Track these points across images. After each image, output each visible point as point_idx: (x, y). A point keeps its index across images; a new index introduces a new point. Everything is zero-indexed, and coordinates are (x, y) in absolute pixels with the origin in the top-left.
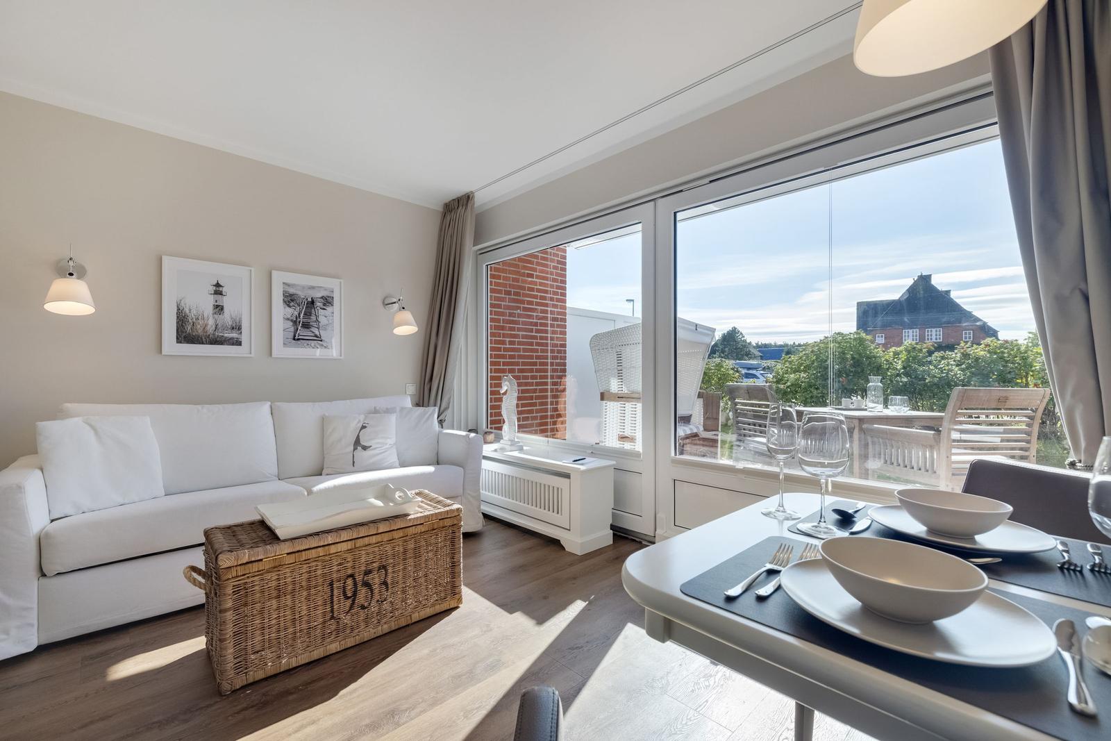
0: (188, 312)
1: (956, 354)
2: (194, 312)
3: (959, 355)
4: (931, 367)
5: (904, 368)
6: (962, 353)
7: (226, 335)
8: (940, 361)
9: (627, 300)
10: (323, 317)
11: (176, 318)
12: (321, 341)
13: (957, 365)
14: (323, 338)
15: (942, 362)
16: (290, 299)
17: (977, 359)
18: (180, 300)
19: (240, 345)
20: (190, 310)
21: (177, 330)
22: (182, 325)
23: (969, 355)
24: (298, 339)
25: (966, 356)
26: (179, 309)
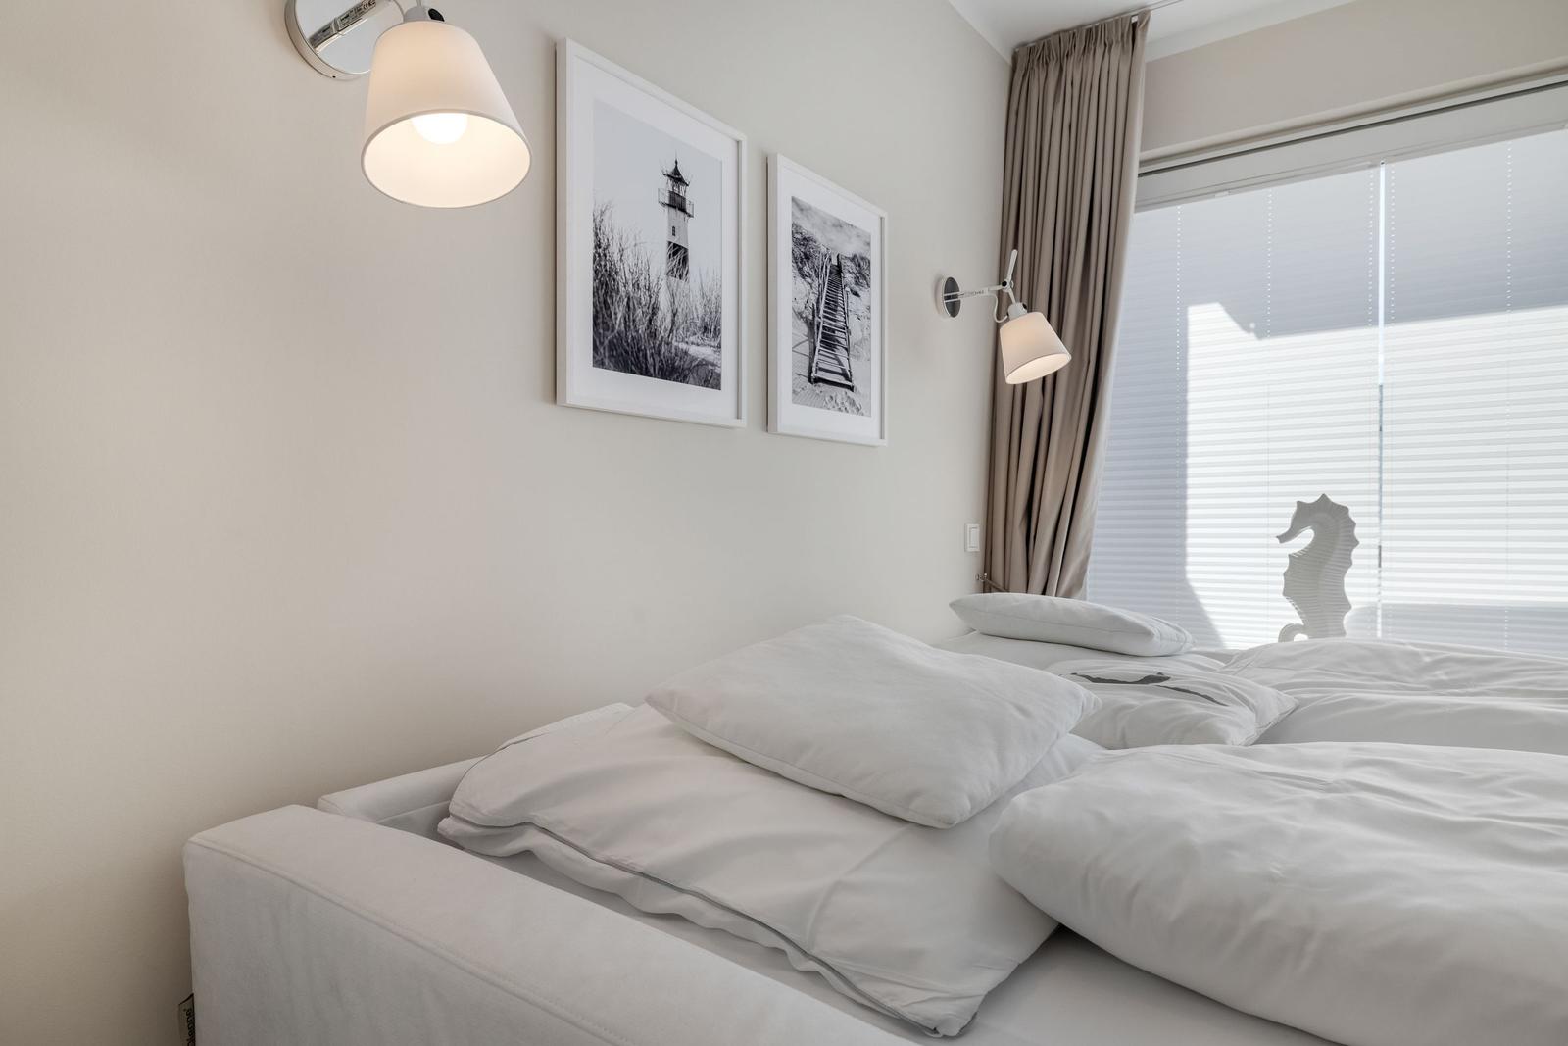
0: (616, 257)
2: (630, 260)
7: (693, 350)
10: (855, 318)
11: (592, 272)
12: (851, 389)
14: (855, 383)
16: (804, 252)
18: (602, 213)
19: (718, 386)
20: (622, 251)
21: (595, 317)
22: (605, 302)
24: (818, 380)
26: (598, 246)
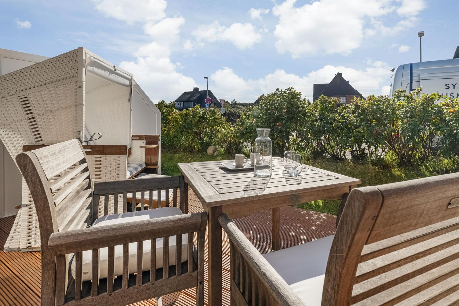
1: (352, 105)
3: (353, 106)
4: (336, 115)
5: (320, 115)
6: (355, 105)
8: (342, 110)
9: (205, 78)
13: (353, 113)
15: (344, 111)
17: (364, 109)
23: (359, 106)
25: (357, 106)
